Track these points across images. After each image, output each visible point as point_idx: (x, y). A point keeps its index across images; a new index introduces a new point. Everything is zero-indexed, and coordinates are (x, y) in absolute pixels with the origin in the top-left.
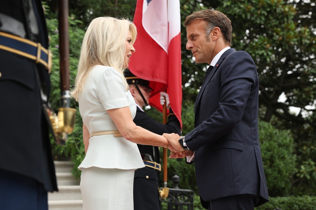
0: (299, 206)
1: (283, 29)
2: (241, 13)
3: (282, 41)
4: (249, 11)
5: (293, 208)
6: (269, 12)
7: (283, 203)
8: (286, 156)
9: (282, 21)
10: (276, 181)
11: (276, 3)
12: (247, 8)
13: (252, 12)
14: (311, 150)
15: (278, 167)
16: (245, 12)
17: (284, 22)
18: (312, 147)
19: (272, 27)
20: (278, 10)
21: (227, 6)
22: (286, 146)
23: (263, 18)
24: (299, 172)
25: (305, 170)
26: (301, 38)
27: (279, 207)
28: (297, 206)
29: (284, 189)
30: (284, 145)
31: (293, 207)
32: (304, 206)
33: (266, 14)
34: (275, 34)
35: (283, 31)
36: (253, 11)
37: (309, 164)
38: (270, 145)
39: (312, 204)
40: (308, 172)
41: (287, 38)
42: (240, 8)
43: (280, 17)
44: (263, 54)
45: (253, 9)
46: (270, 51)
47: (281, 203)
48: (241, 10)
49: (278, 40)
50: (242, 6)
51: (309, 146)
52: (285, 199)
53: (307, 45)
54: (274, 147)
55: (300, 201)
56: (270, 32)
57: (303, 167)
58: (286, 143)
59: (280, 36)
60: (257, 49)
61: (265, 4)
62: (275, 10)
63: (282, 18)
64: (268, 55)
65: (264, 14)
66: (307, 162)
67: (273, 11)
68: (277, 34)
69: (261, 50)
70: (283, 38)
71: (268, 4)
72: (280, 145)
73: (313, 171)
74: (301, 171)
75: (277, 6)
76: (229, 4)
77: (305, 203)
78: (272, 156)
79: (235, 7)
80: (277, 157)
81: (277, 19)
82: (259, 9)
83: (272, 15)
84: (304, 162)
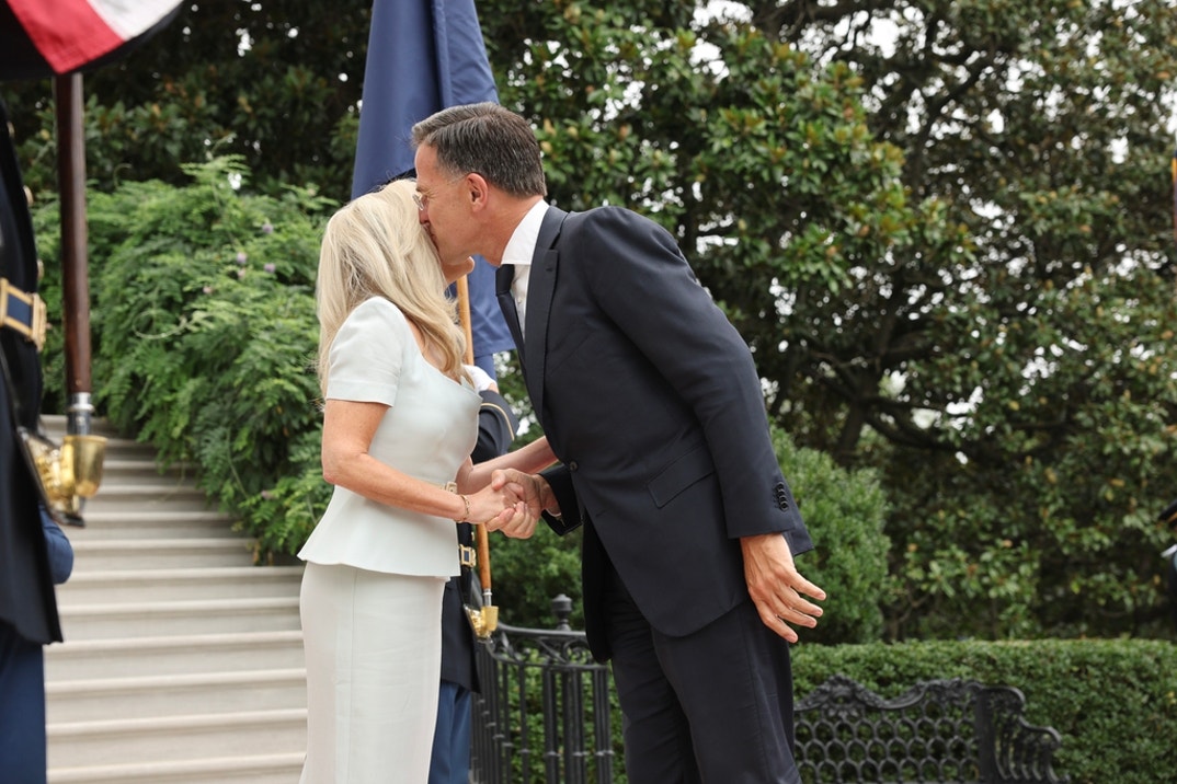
0: (897, 667)
1: (872, 205)
2: (758, 168)
3: (869, 236)
4: (780, 163)
5: (880, 673)
6: (832, 164)
7: (854, 660)
8: (863, 537)
9: (867, 185)
10: (835, 603)
11: (850, 139)
12: (775, 153)
13: (788, 164)
14: (959, 519)
15: (839, 567)
16: (768, 164)
17: (873, 188)
18: (961, 513)
19: (843, 202)
20: (856, 158)
21: (723, 151)
22: (866, 513)
23: (817, 179)
24: (927, 580)
25: (942, 573)
26: (922, 227)
27: (845, 670)
28: (892, 668)
29: (858, 622)
30: (858, 509)
31: (880, 669)
32: (909, 666)
33: (824, 168)
34: (849, 220)
35: (871, 211)
36: (791, 160)
37: (953, 558)
38: (820, 510)
39: (931, 661)
40: (949, 580)
41: (881, 229)
42: (755, 153)
43: (862, 174)
44: (819, 272)
45: (790, 154)
46: (838, 264)
47: (848, 662)
48: (758, 159)
49: (858, 235)
50: (761, 149)
51: (952, 511)
52: (859, 649)
53: (938, 245)
54: (832, 516)
55: (900, 654)
56: (838, 215)
57: (934, 566)
58: (863, 504)
59: (864, 223)
60: (803, 259)
61: (821, 142)
62: (848, 158)
63: (867, 178)
64: (832, 274)
65: (819, 169)
66: (946, 554)
67: (842, 159)
68: (857, 219)
69: (814, 262)
70: (872, 229)
71: (829, 141)
72: (846, 511)
73: (960, 577)
74: (931, 576)
75: (851, 147)
76: (726, 144)
77: (911, 659)
78: (824, 540)
79: (743, 151)
80: (837, 541)
81: (853, 179)
82: (805, 154)
83: (843, 169)
84: (938, 553)
